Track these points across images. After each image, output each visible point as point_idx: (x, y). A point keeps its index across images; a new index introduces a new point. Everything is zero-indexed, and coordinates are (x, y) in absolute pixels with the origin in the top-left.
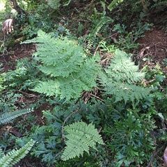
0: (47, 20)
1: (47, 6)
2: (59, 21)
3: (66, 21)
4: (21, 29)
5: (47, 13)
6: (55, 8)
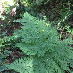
0: (34, 11)
1: (35, 4)
2: (40, 12)
3: (44, 12)
4: (20, 14)
5: (35, 7)
6: (39, 5)
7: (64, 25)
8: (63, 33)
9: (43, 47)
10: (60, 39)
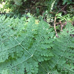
0: (17, 14)
2: (24, 12)
7: (54, 15)
8: (57, 24)
9: (32, 57)
10: (56, 32)
